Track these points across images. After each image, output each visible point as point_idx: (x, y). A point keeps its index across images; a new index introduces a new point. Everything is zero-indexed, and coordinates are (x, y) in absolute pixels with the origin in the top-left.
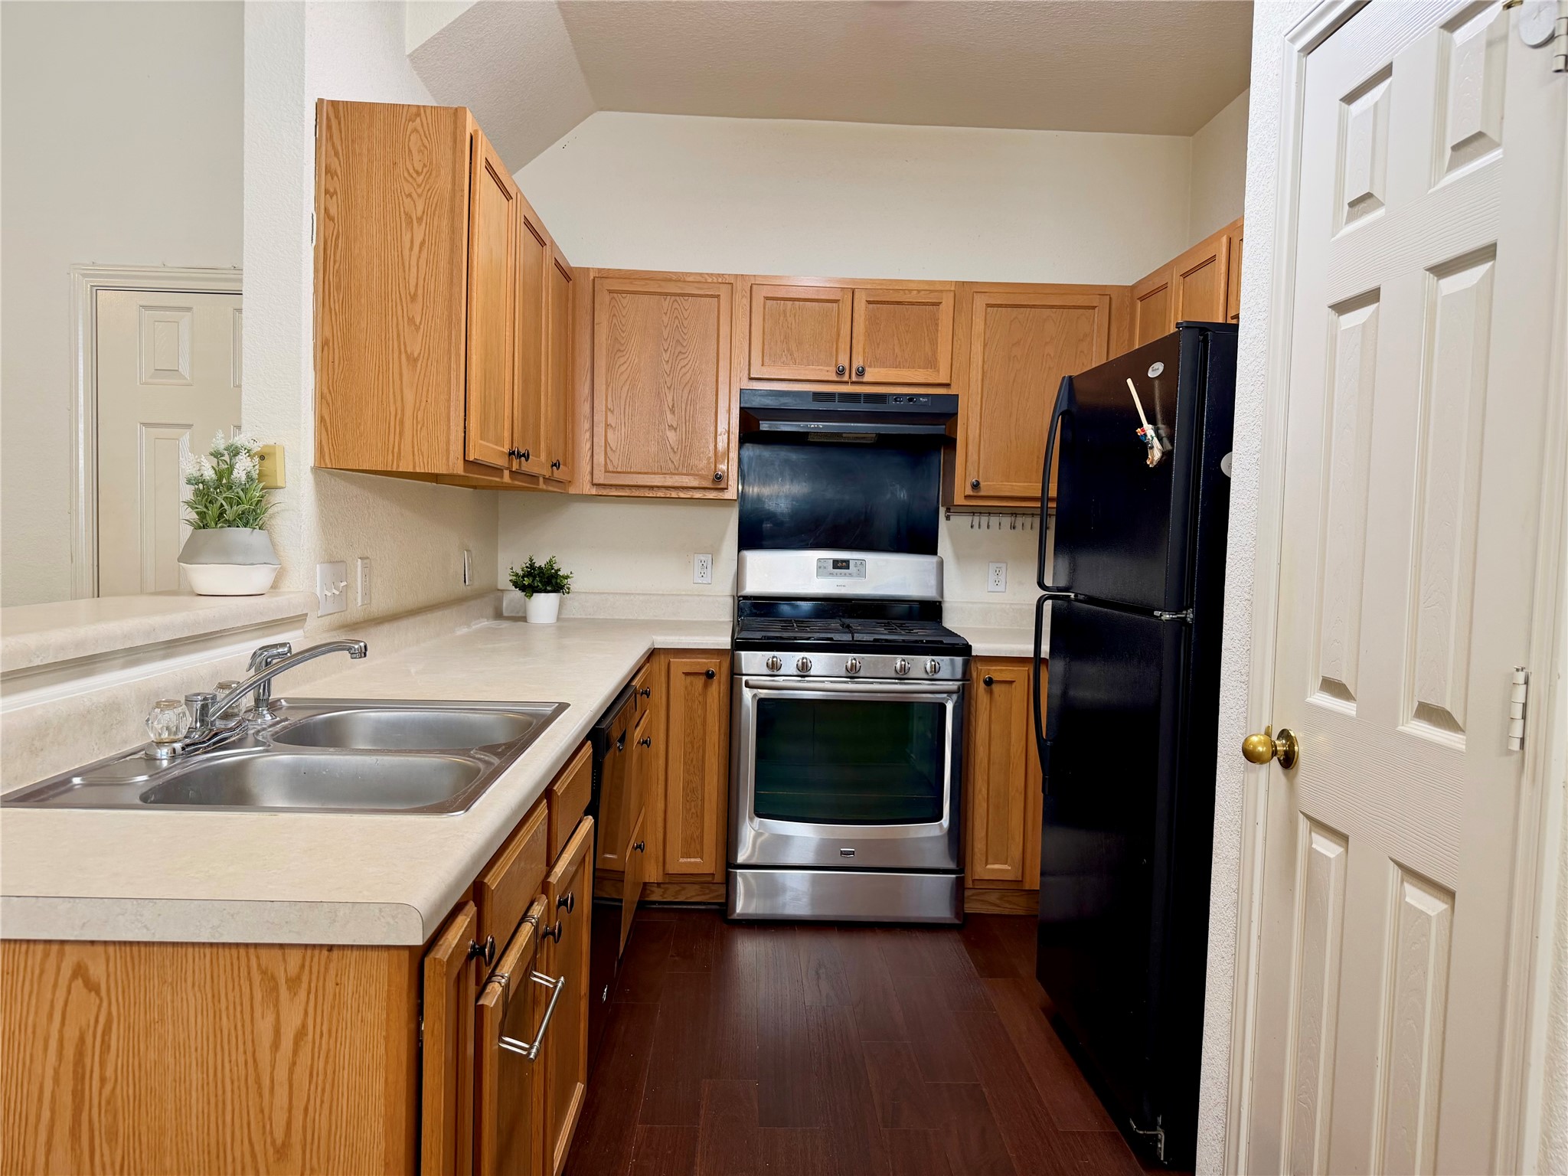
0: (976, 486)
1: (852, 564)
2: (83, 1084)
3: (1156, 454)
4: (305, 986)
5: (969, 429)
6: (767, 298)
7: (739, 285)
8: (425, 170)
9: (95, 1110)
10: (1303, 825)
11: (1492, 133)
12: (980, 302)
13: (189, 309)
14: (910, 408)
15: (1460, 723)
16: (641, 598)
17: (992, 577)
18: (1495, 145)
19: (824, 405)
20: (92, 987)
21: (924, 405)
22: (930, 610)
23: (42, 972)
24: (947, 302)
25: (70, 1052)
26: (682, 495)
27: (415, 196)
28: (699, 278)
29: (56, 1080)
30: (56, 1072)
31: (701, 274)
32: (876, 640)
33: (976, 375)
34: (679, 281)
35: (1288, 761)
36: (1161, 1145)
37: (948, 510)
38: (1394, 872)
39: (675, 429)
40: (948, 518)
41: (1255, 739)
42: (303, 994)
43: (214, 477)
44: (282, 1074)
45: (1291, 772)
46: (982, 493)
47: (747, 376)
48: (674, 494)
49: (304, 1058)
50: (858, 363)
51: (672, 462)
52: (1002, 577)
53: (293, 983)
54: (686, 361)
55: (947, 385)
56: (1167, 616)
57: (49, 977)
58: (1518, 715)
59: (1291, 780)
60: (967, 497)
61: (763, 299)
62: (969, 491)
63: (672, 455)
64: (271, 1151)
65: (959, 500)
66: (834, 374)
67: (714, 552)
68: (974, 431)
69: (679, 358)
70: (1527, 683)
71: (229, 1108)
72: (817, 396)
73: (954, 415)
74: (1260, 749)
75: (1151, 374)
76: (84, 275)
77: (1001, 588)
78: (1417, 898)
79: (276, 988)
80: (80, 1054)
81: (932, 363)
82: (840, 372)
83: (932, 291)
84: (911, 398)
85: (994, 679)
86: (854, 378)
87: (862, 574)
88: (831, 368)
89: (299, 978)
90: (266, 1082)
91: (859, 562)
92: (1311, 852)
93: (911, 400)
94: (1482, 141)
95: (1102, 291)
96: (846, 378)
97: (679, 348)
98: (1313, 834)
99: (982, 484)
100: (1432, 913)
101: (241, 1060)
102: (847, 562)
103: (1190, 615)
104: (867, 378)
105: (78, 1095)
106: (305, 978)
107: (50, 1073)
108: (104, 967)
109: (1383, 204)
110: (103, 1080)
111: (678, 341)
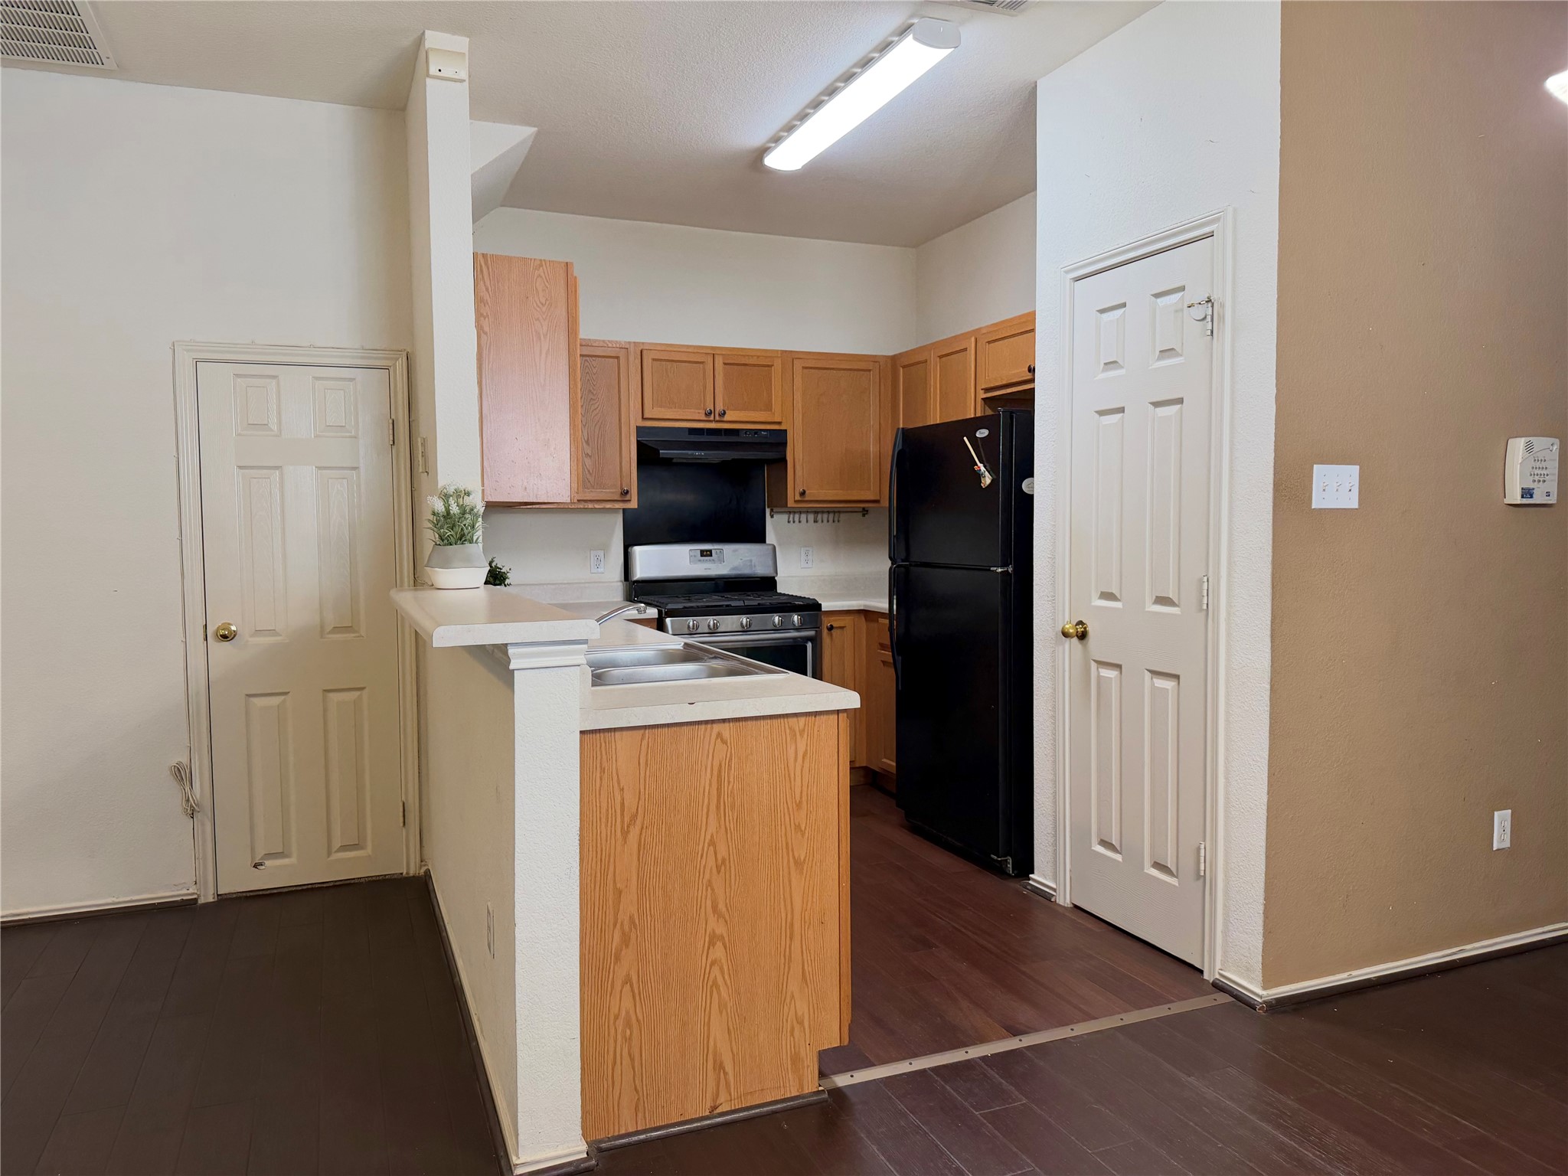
0: (803, 494)
1: (713, 552)
2: (721, 785)
3: (987, 480)
4: (806, 734)
5: (796, 452)
6: (654, 360)
7: (632, 349)
8: (547, 303)
9: (726, 796)
10: (1094, 665)
11: (1179, 350)
12: (798, 365)
13: (274, 377)
14: (756, 439)
15: (1177, 603)
16: (553, 587)
17: (803, 557)
18: (1178, 355)
19: (697, 437)
20: (724, 742)
21: (765, 437)
22: (768, 583)
23: (704, 737)
24: (778, 364)
25: (715, 773)
26: (597, 506)
27: (541, 318)
28: (601, 344)
29: (710, 785)
30: (710, 781)
31: (604, 341)
32: (759, 604)
33: (798, 417)
34: (588, 345)
35: (1083, 636)
36: (1010, 866)
37: (772, 510)
38: (1148, 675)
39: (590, 456)
40: (772, 516)
41: (1067, 626)
42: (805, 736)
43: (444, 510)
44: (798, 773)
45: (1084, 641)
46: (806, 499)
47: (641, 417)
48: (590, 506)
49: (807, 765)
50: (720, 407)
51: (589, 482)
52: (810, 557)
53: (802, 732)
54: (596, 406)
55: (779, 423)
56: (1000, 570)
57: (707, 737)
58: (1205, 594)
59: (1085, 647)
60: (796, 501)
61: (651, 361)
62: (798, 498)
63: (588, 476)
64: (795, 806)
65: (791, 503)
66: (704, 415)
67: (605, 548)
68: (799, 455)
69: (591, 403)
70: (1208, 581)
71: (778, 789)
72: (692, 431)
73: (785, 444)
74: (1071, 631)
75: (978, 435)
76: (188, 351)
77: (810, 565)
78: (1161, 683)
79: (795, 735)
80: (720, 771)
81: (768, 407)
82: (708, 414)
83: (766, 357)
84: (756, 432)
85: (834, 626)
86: (717, 418)
87: (721, 560)
88: (700, 411)
89: (804, 730)
90: (792, 775)
91: (718, 551)
92: (1099, 677)
93: (756, 433)
94: (1173, 352)
95: (874, 359)
96: (712, 418)
97: (591, 396)
98: (1100, 670)
99: (807, 492)
100: (1169, 688)
101: (783, 767)
102: (710, 551)
103: (1010, 570)
104: (727, 418)
105: (719, 790)
106: (806, 730)
107: (708, 782)
108: (728, 732)
109: (1123, 367)
110: (729, 782)
111: (590, 391)
